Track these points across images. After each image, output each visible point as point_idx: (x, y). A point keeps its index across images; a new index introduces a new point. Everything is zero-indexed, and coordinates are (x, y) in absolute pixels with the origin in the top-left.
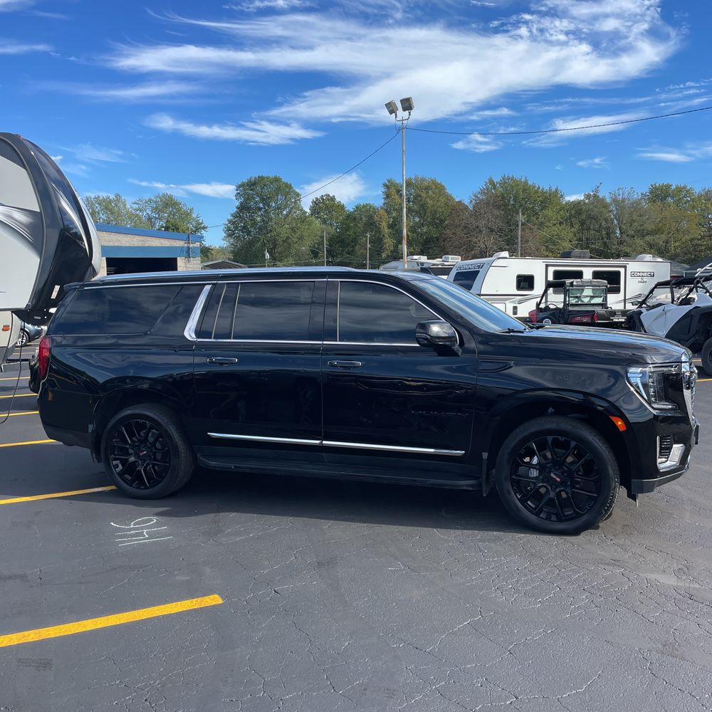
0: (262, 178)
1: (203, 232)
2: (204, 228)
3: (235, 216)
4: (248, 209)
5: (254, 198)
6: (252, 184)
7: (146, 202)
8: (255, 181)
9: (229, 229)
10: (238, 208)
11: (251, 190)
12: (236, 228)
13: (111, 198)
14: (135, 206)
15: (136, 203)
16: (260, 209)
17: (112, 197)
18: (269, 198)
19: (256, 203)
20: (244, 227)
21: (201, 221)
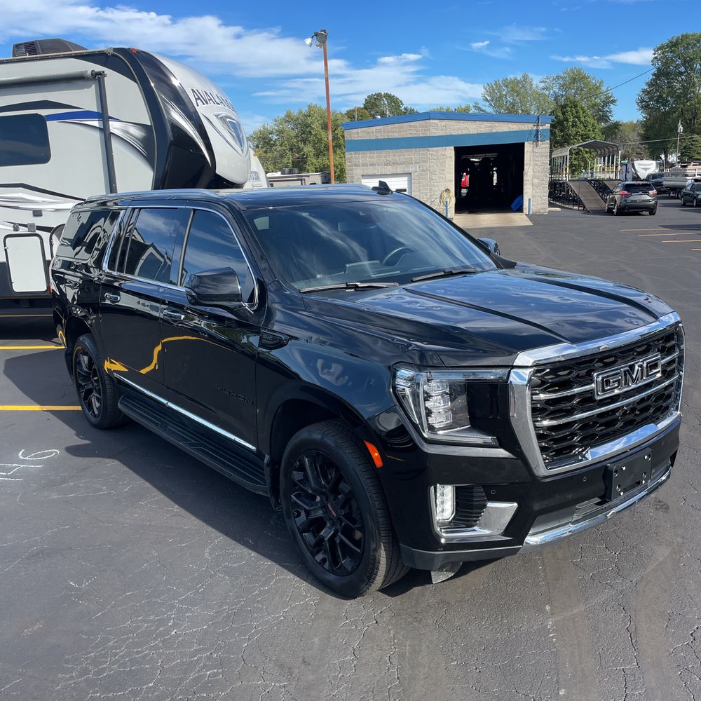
0: (686, 36)
1: (612, 106)
2: (613, 102)
3: (650, 85)
4: (667, 75)
5: (674, 61)
6: (673, 45)
7: (554, 79)
8: (677, 41)
9: (642, 101)
10: (654, 75)
11: (671, 52)
12: (651, 98)
13: (519, 79)
14: (542, 85)
15: (544, 82)
16: (681, 73)
17: (519, 77)
18: (692, 60)
19: (677, 67)
20: (660, 97)
21: (610, 95)
